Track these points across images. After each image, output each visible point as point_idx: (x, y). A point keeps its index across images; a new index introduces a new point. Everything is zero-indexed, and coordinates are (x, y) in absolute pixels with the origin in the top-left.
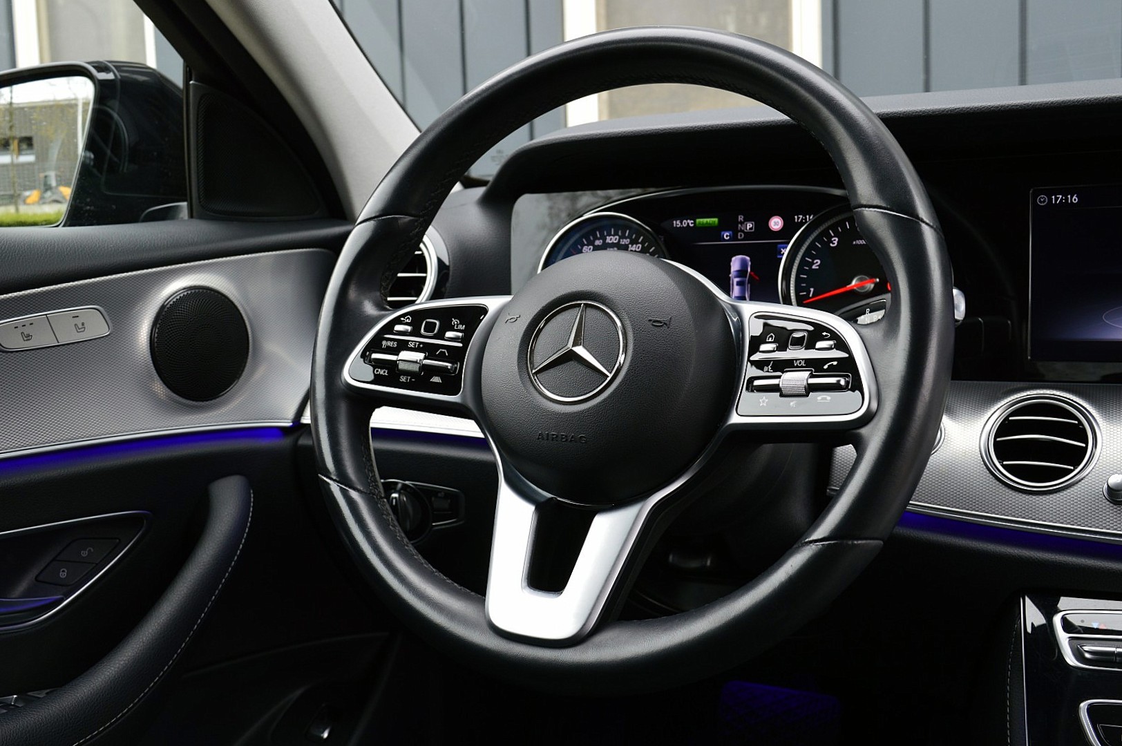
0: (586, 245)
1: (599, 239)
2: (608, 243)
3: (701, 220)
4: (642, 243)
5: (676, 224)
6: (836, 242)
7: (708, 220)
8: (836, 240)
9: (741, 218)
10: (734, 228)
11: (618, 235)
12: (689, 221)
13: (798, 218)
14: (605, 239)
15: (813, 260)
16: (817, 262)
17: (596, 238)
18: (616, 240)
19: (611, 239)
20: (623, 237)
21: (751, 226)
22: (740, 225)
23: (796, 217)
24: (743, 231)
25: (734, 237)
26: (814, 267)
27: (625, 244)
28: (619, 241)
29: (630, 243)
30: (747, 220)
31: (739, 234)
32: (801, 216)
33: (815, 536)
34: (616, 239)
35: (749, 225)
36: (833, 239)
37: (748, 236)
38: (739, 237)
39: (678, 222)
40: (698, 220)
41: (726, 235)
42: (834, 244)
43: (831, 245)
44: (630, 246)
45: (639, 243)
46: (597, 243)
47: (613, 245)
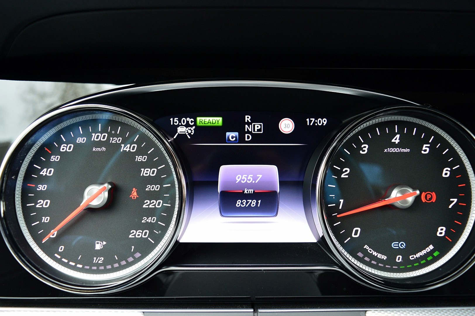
1: (82, 136)
2: (94, 141)
3: (203, 118)
4: (139, 142)
5: (173, 122)
6: (366, 149)
7: (211, 119)
8: (366, 148)
9: (248, 118)
10: (240, 128)
11: (107, 132)
12: (188, 119)
13: (310, 121)
14: (89, 136)
15: (342, 169)
16: (346, 171)
17: (78, 135)
18: (104, 138)
19: (98, 136)
20: (113, 134)
21: (259, 127)
22: (246, 126)
23: (308, 120)
24: (250, 133)
25: (241, 139)
26: (343, 176)
27: (117, 144)
28: (108, 139)
29: (122, 143)
30: (253, 120)
31: (246, 135)
32: (313, 119)
34: (104, 136)
35: (258, 126)
36: (363, 146)
37: (256, 138)
38: (246, 140)
39: (176, 120)
40: (198, 119)
41: (231, 135)
42: (364, 151)
43: (361, 152)
44: (123, 145)
45: (134, 142)
46: (80, 140)
47: (99, 144)
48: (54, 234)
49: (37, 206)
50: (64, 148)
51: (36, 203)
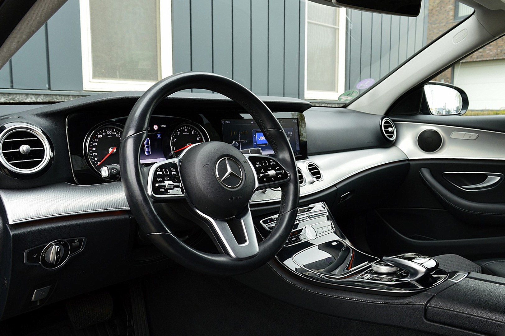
0: (99, 135)
2: (108, 134)
4: (121, 134)
11: (111, 131)
14: (106, 133)
15: (174, 139)
17: (103, 132)
18: (110, 133)
20: (113, 131)
26: (174, 141)
27: (114, 134)
28: (112, 133)
29: (116, 134)
33: (288, 210)
36: (178, 132)
45: (119, 134)
46: (103, 134)
47: (109, 135)
48: (99, 163)
49: (93, 155)
50: (99, 136)
51: (93, 154)
